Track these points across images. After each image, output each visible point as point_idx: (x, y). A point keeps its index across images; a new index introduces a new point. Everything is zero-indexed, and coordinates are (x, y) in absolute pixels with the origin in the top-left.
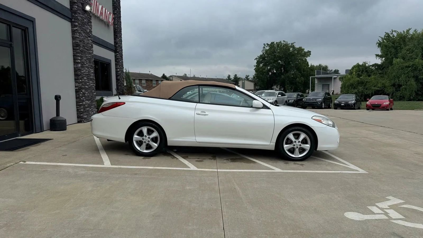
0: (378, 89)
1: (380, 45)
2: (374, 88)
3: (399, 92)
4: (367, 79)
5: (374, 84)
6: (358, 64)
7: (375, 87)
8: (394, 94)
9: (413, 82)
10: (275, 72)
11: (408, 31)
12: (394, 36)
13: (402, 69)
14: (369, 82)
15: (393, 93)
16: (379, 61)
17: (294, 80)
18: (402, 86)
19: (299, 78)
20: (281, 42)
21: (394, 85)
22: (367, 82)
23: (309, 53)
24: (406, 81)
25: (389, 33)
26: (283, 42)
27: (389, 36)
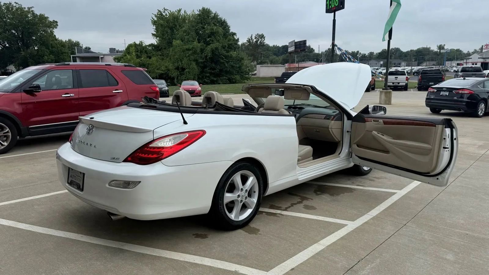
0: (163, 72)
1: (154, 23)
2: (158, 71)
3: (183, 76)
4: (148, 61)
5: (157, 67)
6: (135, 42)
7: (158, 69)
8: (179, 77)
9: (194, 65)
10: (7, 45)
11: (180, 11)
12: (166, 15)
13: (183, 52)
14: (151, 64)
15: (178, 77)
16: (154, 41)
17: (41, 58)
18: (185, 70)
19: (47, 56)
20: (12, 4)
21: (177, 68)
22: (149, 64)
23: (54, 24)
24: (188, 64)
25: (162, 10)
26: (15, 5)
27: (161, 14)
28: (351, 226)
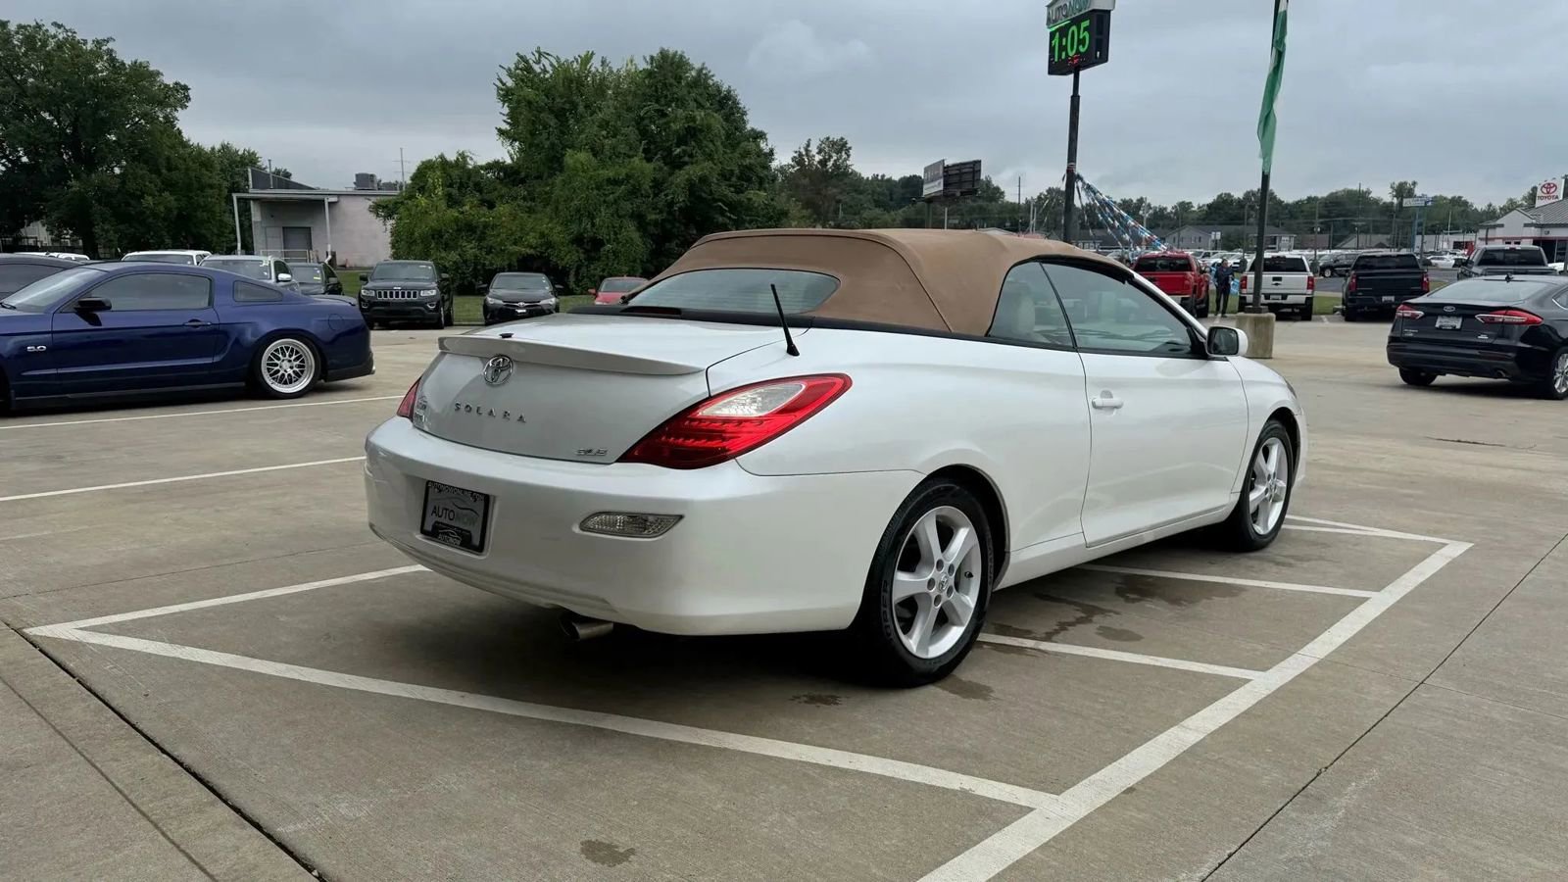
0: (530, 251)
1: (506, 95)
2: (517, 248)
3: (597, 263)
4: (484, 215)
5: (512, 234)
6: (442, 157)
7: (515, 243)
8: (584, 269)
9: (631, 231)
10: (25, 159)
11: (587, 59)
12: (545, 71)
13: (598, 188)
14: (494, 227)
15: (579, 268)
16: (503, 153)
17: (133, 202)
18: (603, 245)
19: (154, 196)
20: (44, 28)
21: (578, 240)
22: (486, 226)
23: (179, 95)
24: (614, 227)
25: (529, 57)
26: (53, 31)
27: (529, 69)
28: (1262, 684)
